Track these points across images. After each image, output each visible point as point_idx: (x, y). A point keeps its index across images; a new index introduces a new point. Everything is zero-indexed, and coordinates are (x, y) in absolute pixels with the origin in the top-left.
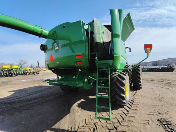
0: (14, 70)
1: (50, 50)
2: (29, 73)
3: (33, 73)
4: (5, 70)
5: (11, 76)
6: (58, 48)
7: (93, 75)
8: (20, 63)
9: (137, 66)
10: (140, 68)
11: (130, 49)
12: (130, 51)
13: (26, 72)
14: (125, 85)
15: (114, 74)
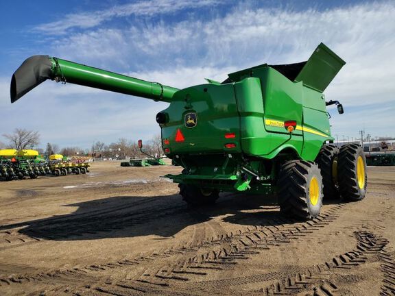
0: (28, 161)
1: (176, 123)
2: (64, 171)
3: (73, 171)
4: (4, 162)
5: (21, 178)
6: (193, 121)
7: (249, 165)
8: (18, 141)
9: (350, 149)
10: (355, 152)
11: (340, 106)
12: (341, 112)
13: (57, 166)
14: (306, 182)
15: (288, 164)
